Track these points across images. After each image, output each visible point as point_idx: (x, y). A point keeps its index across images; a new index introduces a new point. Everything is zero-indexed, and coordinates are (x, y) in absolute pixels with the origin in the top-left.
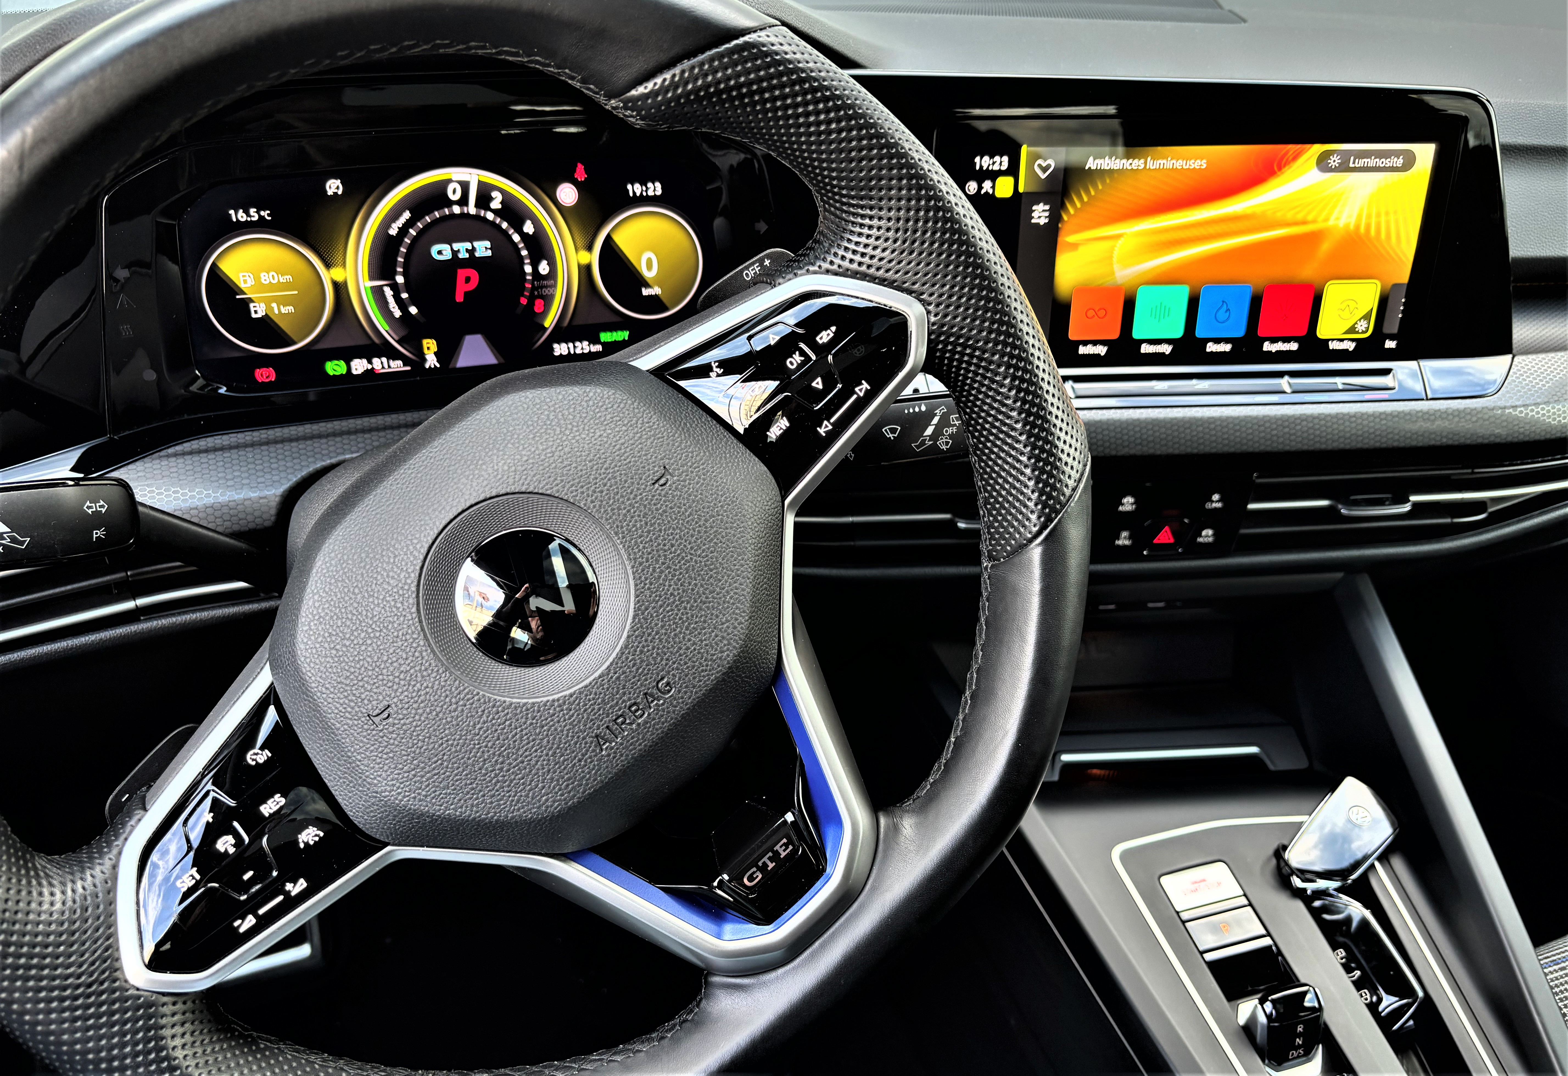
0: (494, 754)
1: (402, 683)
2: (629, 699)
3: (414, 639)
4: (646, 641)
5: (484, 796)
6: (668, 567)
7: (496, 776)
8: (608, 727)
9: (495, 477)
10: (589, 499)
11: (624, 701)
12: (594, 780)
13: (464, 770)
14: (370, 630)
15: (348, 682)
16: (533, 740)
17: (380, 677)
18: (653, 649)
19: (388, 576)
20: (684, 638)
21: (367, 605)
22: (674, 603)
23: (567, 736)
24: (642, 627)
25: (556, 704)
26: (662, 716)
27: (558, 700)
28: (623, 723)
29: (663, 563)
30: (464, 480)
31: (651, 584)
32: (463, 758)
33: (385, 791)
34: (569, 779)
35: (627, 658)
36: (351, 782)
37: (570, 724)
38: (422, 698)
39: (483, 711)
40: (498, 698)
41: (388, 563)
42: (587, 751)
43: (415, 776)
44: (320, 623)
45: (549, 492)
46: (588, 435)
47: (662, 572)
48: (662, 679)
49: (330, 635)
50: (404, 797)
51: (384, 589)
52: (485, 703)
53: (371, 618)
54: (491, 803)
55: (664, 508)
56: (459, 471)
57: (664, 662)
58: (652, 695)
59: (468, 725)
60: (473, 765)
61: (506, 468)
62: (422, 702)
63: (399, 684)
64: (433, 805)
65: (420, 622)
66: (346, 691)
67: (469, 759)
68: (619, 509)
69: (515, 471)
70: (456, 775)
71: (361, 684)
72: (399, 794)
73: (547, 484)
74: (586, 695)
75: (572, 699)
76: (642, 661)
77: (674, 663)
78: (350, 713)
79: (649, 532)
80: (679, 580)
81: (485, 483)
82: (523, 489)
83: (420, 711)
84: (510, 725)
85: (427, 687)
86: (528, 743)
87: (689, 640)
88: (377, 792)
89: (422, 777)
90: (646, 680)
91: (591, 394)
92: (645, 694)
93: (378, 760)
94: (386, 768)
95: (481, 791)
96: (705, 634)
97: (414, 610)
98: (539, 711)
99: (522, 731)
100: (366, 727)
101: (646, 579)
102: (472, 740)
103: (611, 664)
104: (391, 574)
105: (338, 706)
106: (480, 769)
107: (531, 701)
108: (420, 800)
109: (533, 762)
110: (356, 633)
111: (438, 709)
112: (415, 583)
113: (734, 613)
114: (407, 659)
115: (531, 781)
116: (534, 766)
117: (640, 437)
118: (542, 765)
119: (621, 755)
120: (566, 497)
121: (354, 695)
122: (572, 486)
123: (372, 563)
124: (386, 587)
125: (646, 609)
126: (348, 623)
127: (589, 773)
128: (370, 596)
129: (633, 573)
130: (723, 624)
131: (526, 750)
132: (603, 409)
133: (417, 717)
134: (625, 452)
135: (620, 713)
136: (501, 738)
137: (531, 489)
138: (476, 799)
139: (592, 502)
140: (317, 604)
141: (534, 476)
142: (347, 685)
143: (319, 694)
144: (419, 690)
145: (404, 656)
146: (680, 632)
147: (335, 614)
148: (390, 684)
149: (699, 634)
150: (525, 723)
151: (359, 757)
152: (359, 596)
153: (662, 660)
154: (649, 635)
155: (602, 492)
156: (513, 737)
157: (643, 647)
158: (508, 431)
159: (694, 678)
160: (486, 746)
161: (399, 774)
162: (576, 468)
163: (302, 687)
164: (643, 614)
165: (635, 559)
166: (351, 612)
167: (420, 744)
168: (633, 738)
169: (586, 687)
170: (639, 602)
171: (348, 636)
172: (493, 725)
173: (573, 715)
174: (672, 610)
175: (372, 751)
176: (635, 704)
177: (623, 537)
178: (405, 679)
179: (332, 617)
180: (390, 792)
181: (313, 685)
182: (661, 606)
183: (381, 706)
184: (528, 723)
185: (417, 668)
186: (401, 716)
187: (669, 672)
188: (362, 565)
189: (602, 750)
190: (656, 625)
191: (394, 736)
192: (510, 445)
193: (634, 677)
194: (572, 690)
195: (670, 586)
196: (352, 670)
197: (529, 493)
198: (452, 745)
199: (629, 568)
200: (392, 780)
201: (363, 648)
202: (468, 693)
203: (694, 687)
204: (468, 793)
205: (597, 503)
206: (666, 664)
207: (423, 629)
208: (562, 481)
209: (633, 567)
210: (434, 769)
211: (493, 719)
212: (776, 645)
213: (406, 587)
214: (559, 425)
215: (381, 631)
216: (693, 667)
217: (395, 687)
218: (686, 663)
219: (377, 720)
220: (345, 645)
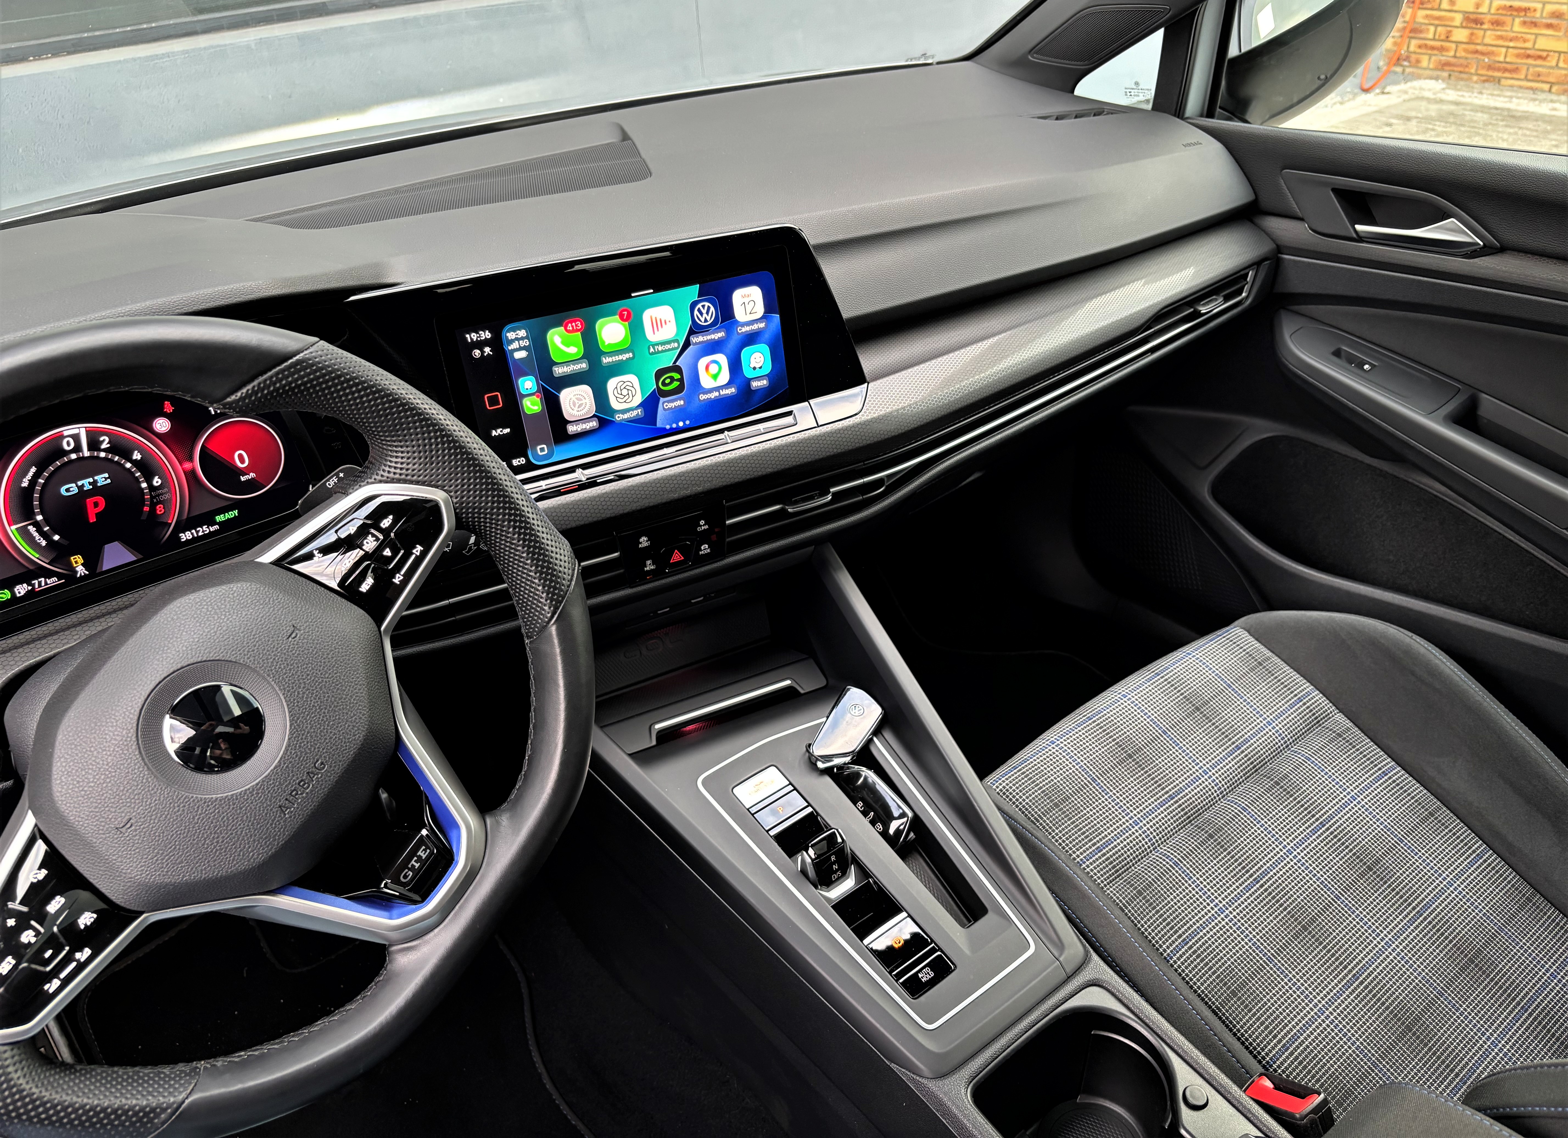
0: (211, 833)
1: (137, 801)
2: (298, 778)
3: (141, 771)
4: (302, 739)
5: (208, 862)
6: (308, 689)
7: (215, 847)
8: (286, 799)
9: (178, 656)
10: (246, 657)
11: (294, 781)
12: (284, 835)
13: (191, 849)
14: (107, 773)
15: (97, 810)
16: (237, 818)
17: (121, 801)
18: (308, 743)
19: (114, 735)
20: (327, 732)
21: (102, 757)
22: (316, 711)
23: (260, 811)
24: (297, 731)
25: (248, 792)
26: (322, 785)
27: (249, 789)
28: (297, 794)
29: (304, 688)
30: (156, 662)
31: (298, 702)
32: (189, 840)
33: (137, 875)
34: (266, 838)
35: (291, 753)
36: (111, 876)
37: (261, 802)
38: (153, 808)
39: (198, 807)
40: (207, 796)
41: (112, 727)
42: (275, 817)
43: (157, 860)
44: (69, 776)
45: (217, 658)
46: (237, 616)
47: (304, 693)
48: (317, 761)
49: (78, 782)
50: (152, 876)
51: (113, 744)
52: (198, 802)
53: (107, 765)
54: (215, 865)
55: (298, 652)
56: (151, 657)
57: (316, 750)
58: (312, 773)
59: (189, 819)
60: (198, 844)
61: (184, 648)
62: (154, 811)
63: (135, 803)
64: (174, 876)
65: (143, 759)
66: (97, 816)
67: (194, 840)
68: (267, 659)
69: (191, 649)
70: (187, 853)
71: (107, 809)
72: (148, 875)
73: (215, 653)
74: (268, 782)
75: (259, 786)
76: (302, 752)
77: (323, 749)
78: (102, 830)
79: (290, 670)
80: (316, 696)
81: (172, 661)
82: (199, 660)
83: (153, 817)
84: (219, 812)
85: (156, 800)
86: (233, 821)
87: (331, 732)
88: (131, 878)
89: (162, 859)
90: (307, 764)
91: (234, 589)
92: (308, 773)
93: (129, 856)
94: (135, 860)
95: (206, 859)
96: (341, 726)
97: (137, 753)
98: (237, 799)
99: (227, 814)
100: (116, 836)
101: (294, 700)
102: (193, 827)
103: (281, 759)
104: (116, 733)
105: (93, 827)
106: (203, 845)
107: (230, 794)
108: (164, 876)
109: (239, 833)
110: (97, 777)
111: (166, 813)
112: (135, 735)
113: (358, 709)
114: (138, 785)
115: (240, 845)
116: (240, 835)
117: (273, 610)
118: (246, 833)
119: (299, 815)
120: (230, 659)
121: (103, 817)
122: (233, 651)
123: (100, 729)
124: (114, 742)
125: (298, 719)
126: (90, 771)
127: (279, 831)
128: (103, 751)
129: (285, 698)
130: (352, 717)
131: (233, 826)
132: (244, 597)
133: (152, 822)
134: (265, 622)
135: (293, 788)
136: (214, 821)
137: (204, 659)
138: (204, 865)
139: (248, 658)
140: (64, 764)
141: (205, 650)
142: (97, 812)
143: (77, 823)
144: (150, 804)
145: (136, 784)
146: (324, 729)
147: (79, 768)
148: (128, 805)
149: (337, 727)
150: (229, 809)
151: (114, 858)
152: (95, 753)
153: (315, 749)
154: (303, 735)
155: (253, 651)
156: (222, 819)
157: (301, 743)
158: (181, 624)
159: (339, 756)
160: (205, 829)
161: (145, 862)
162: (233, 639)
163: (63, 822)
164: (296, 722)
165: (284, 689)
166: (91, 764)
167: (157, 839)
168: (305, 802)
169: (266, 777)
170: (292, 715)
171: (91, 780)
172: (207, 815)
173: (261, 797)
174: (315, 716)
175: (123, 851)
176: (302, 781)
177: (274, 677)
178: (139, 799)
179: (77, 770)
180: (141, 875)
181: (72, 818)
182: (308, 715)
183: (125, 820)
184: (231, 807)
185: (146, 790)
186: (140, 823)
187: (321, 756)
188: (93, 731)
189: (285, 814)
190: (307, 727)
191: (137, 837)
192: (184, 633)
193: (298, 764)
194: (257, 781)
195: (311, 701)
196: (99, 801)
197: (205, 661)
198: (180, 834)
199: (281, 695)
200: (141, 867)
201: (104, 785)
202: (185, 798)
203: (340, 761)
204: (197, 863)
205: (252, 659)
206: (319, 751)
207: (146, 764)
208: (225, 649)
209: (284, 694)
210: (170, 852)
211: (206, 810)
212: (393, 723)
213: (129, 739)
214: (216, 613)
215: (115, 772)
216: (337, 749)
217: (133, 806)
218: (331, 748)
219: (123, 830)
220: (90, 787)
